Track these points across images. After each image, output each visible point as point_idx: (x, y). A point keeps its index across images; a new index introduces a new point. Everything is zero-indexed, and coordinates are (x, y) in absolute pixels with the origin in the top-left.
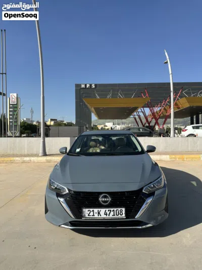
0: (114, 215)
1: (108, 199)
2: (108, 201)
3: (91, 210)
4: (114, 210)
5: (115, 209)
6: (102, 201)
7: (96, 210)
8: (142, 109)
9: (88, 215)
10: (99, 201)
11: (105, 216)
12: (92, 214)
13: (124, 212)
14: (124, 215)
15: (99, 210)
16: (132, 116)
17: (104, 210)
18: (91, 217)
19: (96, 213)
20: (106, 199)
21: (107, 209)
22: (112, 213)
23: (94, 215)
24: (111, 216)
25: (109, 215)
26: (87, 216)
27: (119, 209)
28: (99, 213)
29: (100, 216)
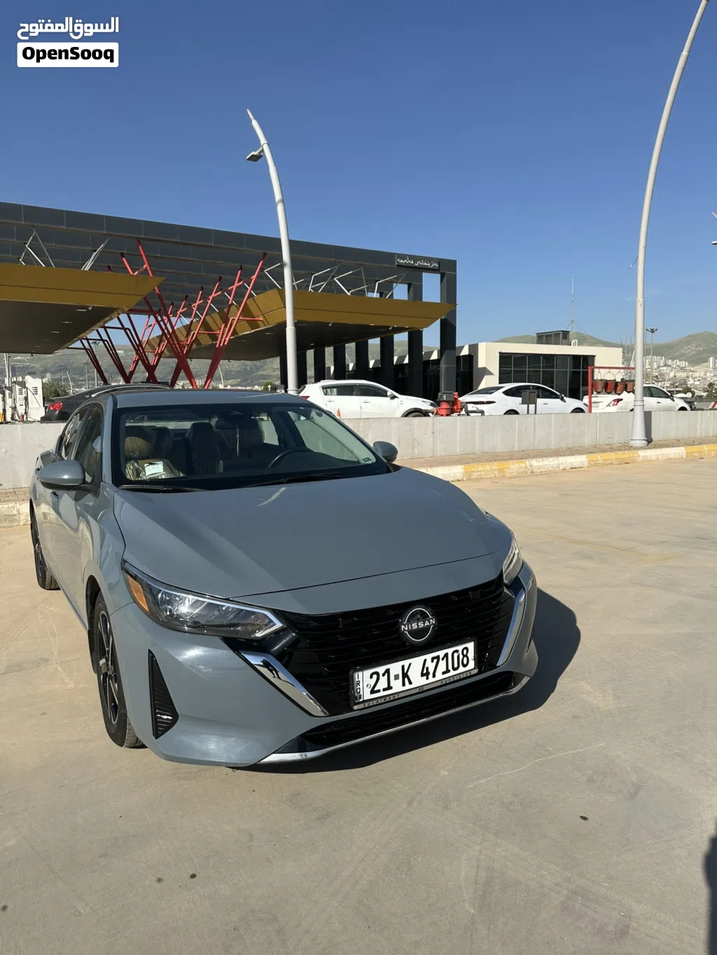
0: (448, 671)
1: (427, 623)
2: (428, 628)
3: (381, 670)
4: (446, 655)
5: (450, 651)
6: (412, 633)
7: (395, 668)
8: (124, 317)
9: (373, 692)
10: (400, 635)
11: (423, 681)
12: (383, 683)
13: (471, 654)
14: (471, 665)
15: (406, 663)
16: (78, 344)
17: (419, 660)
18: (382, 694)
19: (396, 677)
20: (421, 625)
21: (429, 657)
22: (442, 666)
23: (389, 688)
24: (439, 676)
25: (434, 676)
26: (367, 695)
27: (460, 648)
28: (405, 675)
29: (408, 686)
